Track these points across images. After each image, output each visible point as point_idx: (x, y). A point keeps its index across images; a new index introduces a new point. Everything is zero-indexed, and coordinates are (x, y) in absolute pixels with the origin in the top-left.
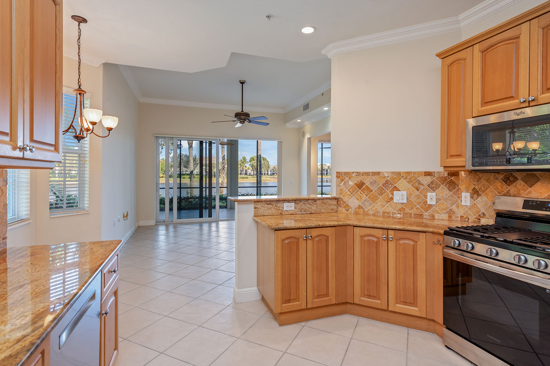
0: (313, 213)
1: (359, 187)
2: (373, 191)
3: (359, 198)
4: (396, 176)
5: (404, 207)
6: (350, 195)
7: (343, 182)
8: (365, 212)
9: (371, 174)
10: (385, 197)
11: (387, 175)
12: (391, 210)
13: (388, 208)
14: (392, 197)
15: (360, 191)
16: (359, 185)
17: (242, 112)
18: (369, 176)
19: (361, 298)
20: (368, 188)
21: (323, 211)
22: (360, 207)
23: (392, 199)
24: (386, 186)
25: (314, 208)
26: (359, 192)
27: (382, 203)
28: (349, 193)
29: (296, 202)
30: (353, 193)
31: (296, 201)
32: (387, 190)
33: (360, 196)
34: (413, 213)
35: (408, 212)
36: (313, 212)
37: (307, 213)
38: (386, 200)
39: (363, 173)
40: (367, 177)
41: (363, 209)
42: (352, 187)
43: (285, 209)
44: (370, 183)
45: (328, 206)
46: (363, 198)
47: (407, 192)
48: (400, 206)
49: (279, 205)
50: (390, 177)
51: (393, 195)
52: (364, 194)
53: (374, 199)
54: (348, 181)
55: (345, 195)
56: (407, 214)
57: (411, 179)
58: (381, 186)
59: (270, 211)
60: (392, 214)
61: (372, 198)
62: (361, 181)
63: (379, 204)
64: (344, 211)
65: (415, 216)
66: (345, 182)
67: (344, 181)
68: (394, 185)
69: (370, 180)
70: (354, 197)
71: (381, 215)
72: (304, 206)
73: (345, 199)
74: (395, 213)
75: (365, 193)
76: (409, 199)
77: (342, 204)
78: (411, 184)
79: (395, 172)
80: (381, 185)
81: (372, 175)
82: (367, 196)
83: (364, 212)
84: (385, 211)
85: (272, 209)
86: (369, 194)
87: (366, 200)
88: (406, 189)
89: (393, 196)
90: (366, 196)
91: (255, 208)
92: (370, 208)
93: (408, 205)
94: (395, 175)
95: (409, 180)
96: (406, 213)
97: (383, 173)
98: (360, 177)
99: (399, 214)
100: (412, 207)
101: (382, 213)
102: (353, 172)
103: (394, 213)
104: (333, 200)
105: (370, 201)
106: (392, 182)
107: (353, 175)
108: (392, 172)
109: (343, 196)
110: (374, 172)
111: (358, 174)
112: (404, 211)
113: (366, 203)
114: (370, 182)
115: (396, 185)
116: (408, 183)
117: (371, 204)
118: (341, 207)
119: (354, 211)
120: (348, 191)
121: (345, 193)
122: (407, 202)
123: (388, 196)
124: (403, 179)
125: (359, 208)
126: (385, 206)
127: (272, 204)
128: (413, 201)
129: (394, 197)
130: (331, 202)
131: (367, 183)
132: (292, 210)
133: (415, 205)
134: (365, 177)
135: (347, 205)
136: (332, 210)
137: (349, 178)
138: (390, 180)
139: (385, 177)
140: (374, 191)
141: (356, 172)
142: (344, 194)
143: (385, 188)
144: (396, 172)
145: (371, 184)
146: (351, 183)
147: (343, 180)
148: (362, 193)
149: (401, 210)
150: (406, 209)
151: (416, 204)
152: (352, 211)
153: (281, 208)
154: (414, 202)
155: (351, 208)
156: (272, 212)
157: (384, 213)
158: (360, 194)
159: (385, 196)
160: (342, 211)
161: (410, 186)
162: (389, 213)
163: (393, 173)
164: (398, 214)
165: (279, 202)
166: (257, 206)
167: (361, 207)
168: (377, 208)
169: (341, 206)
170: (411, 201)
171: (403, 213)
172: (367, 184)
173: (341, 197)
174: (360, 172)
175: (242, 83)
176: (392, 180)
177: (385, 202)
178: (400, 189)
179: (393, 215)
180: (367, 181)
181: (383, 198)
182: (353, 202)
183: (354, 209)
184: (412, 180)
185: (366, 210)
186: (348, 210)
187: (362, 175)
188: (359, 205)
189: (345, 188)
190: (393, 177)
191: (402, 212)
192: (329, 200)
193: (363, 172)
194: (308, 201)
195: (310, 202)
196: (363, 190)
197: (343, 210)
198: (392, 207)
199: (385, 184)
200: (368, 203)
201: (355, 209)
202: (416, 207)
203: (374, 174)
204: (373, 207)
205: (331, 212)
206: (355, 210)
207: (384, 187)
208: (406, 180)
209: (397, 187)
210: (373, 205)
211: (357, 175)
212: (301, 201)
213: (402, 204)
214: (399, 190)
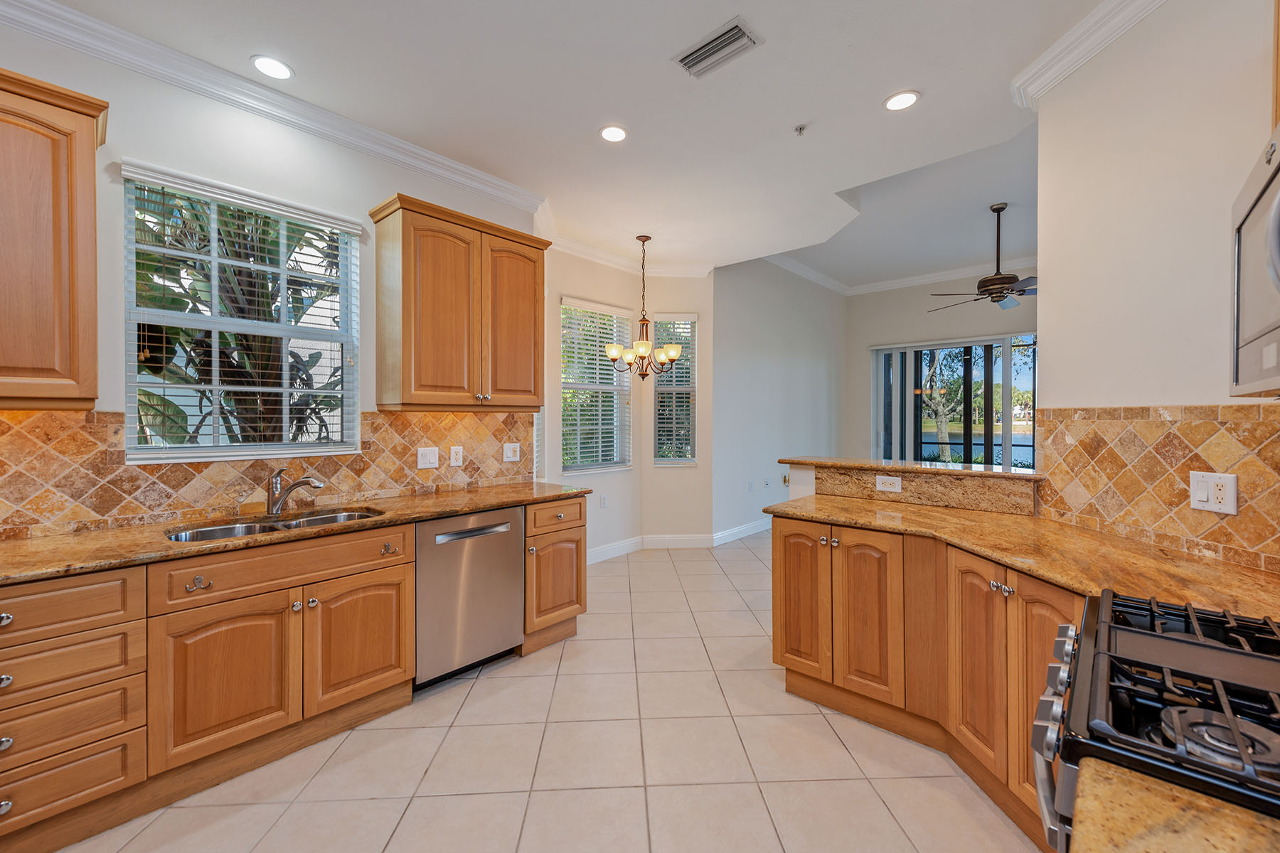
0: (953, 507)
1: (1089, 453)
2: (1127, 465)
3: (1090, 483)
4: (1198, 422)
5: (1230, 530)
6: (1068, 473)
7: (1052, 437)
8: (1106, 526)
9: (1122, 415)
10: (1161, 487)
11: (1169, 419)
12: (1182, 531)
13: (1171, 525)
14: (1185, 489)
15: (1093, 463)
16: (1090, 446)
17: (998, 276)
18: (1116, 419)
19: (961, 727)
20: (1113, 457)
21: (984, 505)
22: (1091, 510)
23: (1184, 495)
24: (1167, 451)
25: (955, 495)
26: (1089, 467)
27: (1156, 506)
28: (1064, 466)
29: (905, 477)
30: (1076, 469)
31: (907, 475)
32: (1168, 467)
33: (1093, 479)
34: (1263, 555)
35: (1242, 546)
36: (954, 505)
37: (935, 504)
38: (1166, 496)
39: (1100, 411)
40: (1110, 424)
41: (1100, 516)
42: (1072, 451)
43: (879, 487)
44: (1120, 440)
45: (1000, 495)
46: (1101, 486)
47: (1238, 479)
48: (1210, 524)
49: (865, 478)
50: (1178, 424)
51: (1189, 481)
52: (1102, 474)
53: (1131, 492)
54: (1063, 434)
55: (1057, 471)
56: (1240, 555)
57: (1255, 430)
58: (1151, 452)
59: (846, 487)
60: (1185, 547)
61: (1125, 487)
62: (1096, 433)
63: (1145, 507)
64: (1053, 514)
65: (1269, 567)
66: (1056, 437)
67: (1054, 434)
68: (1191, 451)
69: (1119, 434)
70: (1077, 480)
71: (1152, 543)
72: (925, 487)
73: (1057, 483)
74: (1198, 545)
75: (1106, 469)
76: (1246, 501)
77: (1049, 495)
78: (1256, 451)
79: (1196, 408)
80: (1150, 449)
81: (1126, 418)
82: (1110, 481)
83: (1103, 525)
84: (1161, 532)
85: (850, 484)
86: (1116, 474)
87: (1107, 492)
88: (1236, 467)
89: (1187, 488)
90: (1110, 479)
91: (816, 478)
92: (1120, 516)
93: (1241, 523)
94: (1196, 415)
95: (1246, 434)
96: (1236, 550)
97: (1156, 410)
98: (1094, 422)
99: (1208, 549)
100: (1260, 535)
101: (1153, 538)
102: (1075, 409)
103: (1192, 545)
104: (1017, 481)
105: (1118, 494)
106: (1186, 442)
107: (1076, 418)
108: (1185, 408)
109: (1051, 474)
110: (1131, 409)
111: (1088, 413)
112: (1228, 541)
113: (1108, 501)
114: (1118, 439)
115: (1199, 451)
116: (1244, 444)
117: (1121, 506)
118: (1046, 502)
119: (1078, 519)
120: (1063, 462)
121: (1057, 467)
122: (1239, 512)
123: (1171, 485)
124: (1223, 430)
125: (1090, 513)
126: (1161, 517)
127: (849, 476)
128: (1261, 511)
129: (1192, 491)
130: (1010, 488)
131: (1111, 442)
132: (895, 493)
133: (1272, 526)
134: (1105, 422)
135: (1062, 500)
136: (1016, 506)
137: (1067, 427)
138: (1178, 433)
139: (1163, 423)
140: (1129, 467)
141: (1083, 410)
142: (1055, 469)
143: (1162, 460)
144: (1202, 407)
145: (1122, 444)
146: (1070, 440)
147: (1051, 431)
148: (1097, 468)
149: (1218, 537)
150: (1237, 537)
151: (1274, 523)
152: (1072, 518)
153: (869, 485)
154: (1268, 515)
155: (1070, 510)
156: (849, 490)
157: (1161, 537)
158: (1093, 473)
159: (1163, 483)
160: (1049, 515)
161: (1252, 457)
162: (1175, 540)
163: (1188, 410)
164: (1208, 547)
165: (866, 472)
166: (819, 476)
167: (1095, 510)
168: (1141, 520)
169: (1047, 500)
170: (1255, 512)
171: (1224, 548)
172: (1111, 445)
173: (1046, 475)
174: (1093, 410)
175: (998, 210)
176: (1186, 435)
177: (1161, 503)
178: (1212, 464)
179: (1188, 549)
180: (1111, 433)
181: (1157, 489)
182: (1077, 495)
183: (1077, 514)
184: (1258, 433)
185: (1109, 521)
186: (1062, 515)
187: (1098, 417)
188: (1090, 505)
189: (1055, 452)
190: (1189, 424)
191: (1221, 546)
192: (1004, 481)
193: (1101, 409)
194: (938, 478)
195: (944, 480)
196: (1100, 462)
197: (1050, 513)
198: (1185, 523)
199: (1165, 446)
200: (1114, 501)
201: (1081, 513)
202: (1273, 534)
203: (1132, 413)
204: (1126, 514)
205: (1012, 513)
206: (1079, 517)
207: (1159, 454)
208: (1234, 434)
209: (1203, 456)
210: (1129, 508)
211: (1084, 418)
212: (920, 475)
213: (1223, 516)
214: (1210, 469)
